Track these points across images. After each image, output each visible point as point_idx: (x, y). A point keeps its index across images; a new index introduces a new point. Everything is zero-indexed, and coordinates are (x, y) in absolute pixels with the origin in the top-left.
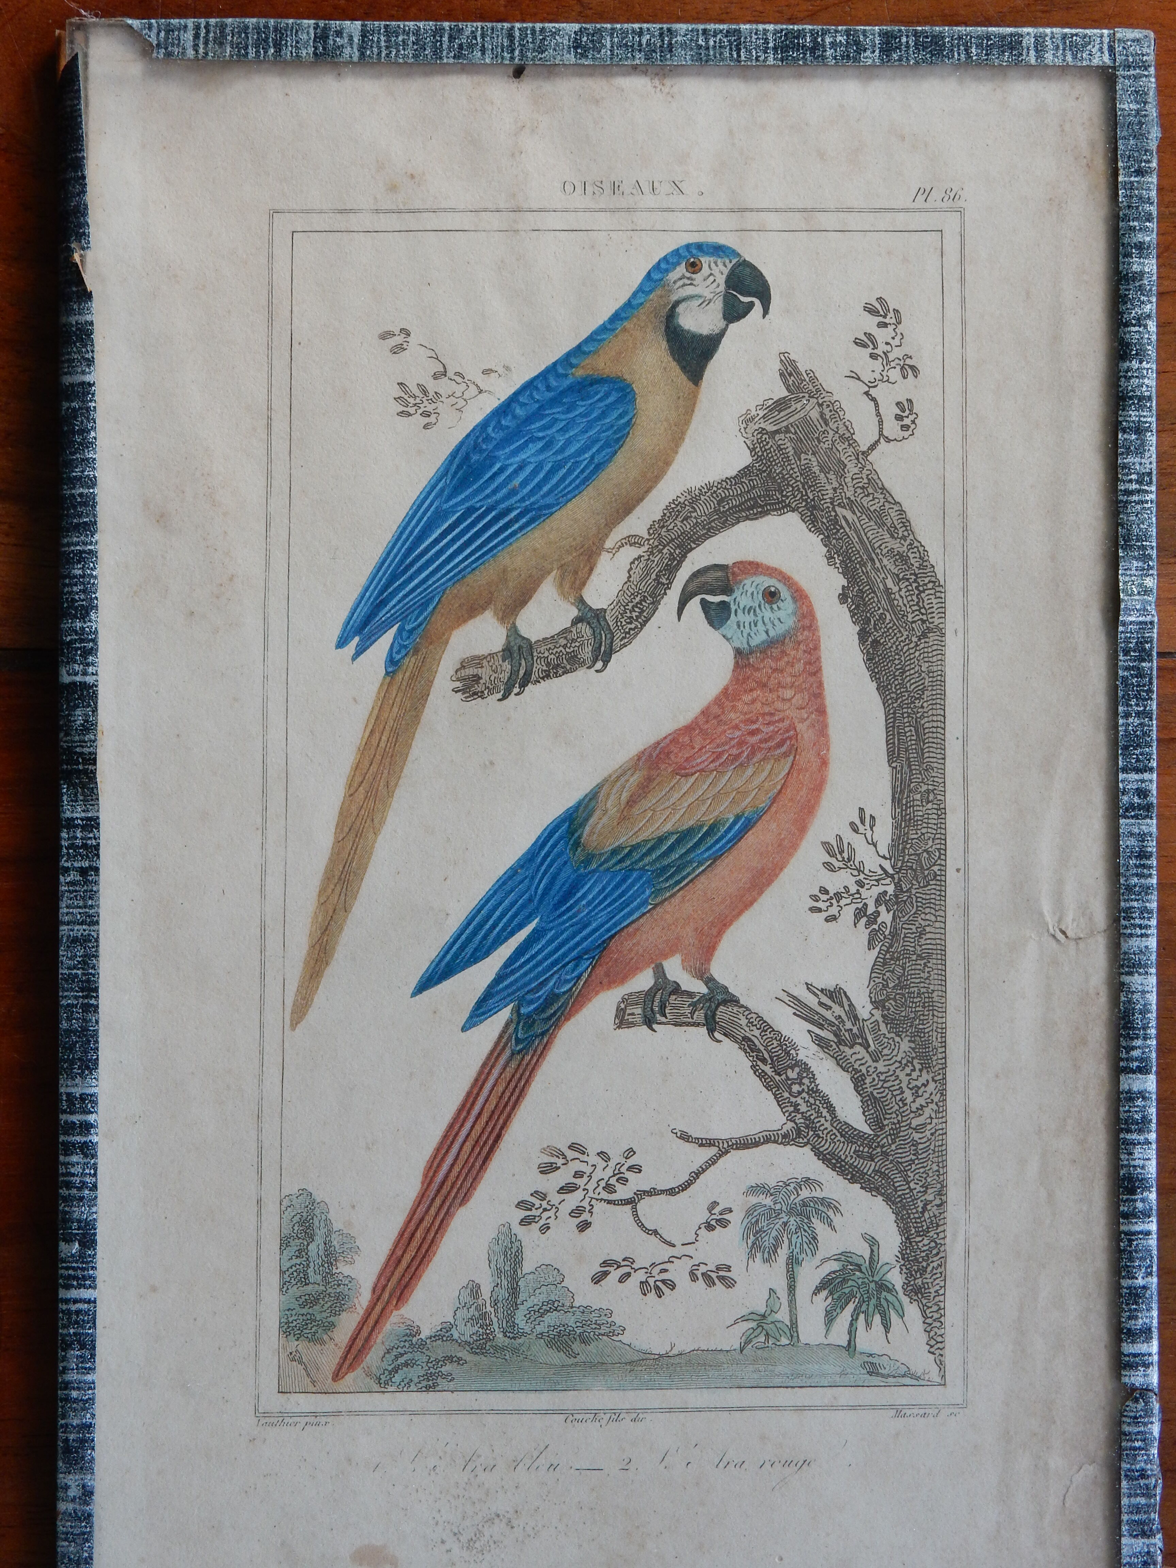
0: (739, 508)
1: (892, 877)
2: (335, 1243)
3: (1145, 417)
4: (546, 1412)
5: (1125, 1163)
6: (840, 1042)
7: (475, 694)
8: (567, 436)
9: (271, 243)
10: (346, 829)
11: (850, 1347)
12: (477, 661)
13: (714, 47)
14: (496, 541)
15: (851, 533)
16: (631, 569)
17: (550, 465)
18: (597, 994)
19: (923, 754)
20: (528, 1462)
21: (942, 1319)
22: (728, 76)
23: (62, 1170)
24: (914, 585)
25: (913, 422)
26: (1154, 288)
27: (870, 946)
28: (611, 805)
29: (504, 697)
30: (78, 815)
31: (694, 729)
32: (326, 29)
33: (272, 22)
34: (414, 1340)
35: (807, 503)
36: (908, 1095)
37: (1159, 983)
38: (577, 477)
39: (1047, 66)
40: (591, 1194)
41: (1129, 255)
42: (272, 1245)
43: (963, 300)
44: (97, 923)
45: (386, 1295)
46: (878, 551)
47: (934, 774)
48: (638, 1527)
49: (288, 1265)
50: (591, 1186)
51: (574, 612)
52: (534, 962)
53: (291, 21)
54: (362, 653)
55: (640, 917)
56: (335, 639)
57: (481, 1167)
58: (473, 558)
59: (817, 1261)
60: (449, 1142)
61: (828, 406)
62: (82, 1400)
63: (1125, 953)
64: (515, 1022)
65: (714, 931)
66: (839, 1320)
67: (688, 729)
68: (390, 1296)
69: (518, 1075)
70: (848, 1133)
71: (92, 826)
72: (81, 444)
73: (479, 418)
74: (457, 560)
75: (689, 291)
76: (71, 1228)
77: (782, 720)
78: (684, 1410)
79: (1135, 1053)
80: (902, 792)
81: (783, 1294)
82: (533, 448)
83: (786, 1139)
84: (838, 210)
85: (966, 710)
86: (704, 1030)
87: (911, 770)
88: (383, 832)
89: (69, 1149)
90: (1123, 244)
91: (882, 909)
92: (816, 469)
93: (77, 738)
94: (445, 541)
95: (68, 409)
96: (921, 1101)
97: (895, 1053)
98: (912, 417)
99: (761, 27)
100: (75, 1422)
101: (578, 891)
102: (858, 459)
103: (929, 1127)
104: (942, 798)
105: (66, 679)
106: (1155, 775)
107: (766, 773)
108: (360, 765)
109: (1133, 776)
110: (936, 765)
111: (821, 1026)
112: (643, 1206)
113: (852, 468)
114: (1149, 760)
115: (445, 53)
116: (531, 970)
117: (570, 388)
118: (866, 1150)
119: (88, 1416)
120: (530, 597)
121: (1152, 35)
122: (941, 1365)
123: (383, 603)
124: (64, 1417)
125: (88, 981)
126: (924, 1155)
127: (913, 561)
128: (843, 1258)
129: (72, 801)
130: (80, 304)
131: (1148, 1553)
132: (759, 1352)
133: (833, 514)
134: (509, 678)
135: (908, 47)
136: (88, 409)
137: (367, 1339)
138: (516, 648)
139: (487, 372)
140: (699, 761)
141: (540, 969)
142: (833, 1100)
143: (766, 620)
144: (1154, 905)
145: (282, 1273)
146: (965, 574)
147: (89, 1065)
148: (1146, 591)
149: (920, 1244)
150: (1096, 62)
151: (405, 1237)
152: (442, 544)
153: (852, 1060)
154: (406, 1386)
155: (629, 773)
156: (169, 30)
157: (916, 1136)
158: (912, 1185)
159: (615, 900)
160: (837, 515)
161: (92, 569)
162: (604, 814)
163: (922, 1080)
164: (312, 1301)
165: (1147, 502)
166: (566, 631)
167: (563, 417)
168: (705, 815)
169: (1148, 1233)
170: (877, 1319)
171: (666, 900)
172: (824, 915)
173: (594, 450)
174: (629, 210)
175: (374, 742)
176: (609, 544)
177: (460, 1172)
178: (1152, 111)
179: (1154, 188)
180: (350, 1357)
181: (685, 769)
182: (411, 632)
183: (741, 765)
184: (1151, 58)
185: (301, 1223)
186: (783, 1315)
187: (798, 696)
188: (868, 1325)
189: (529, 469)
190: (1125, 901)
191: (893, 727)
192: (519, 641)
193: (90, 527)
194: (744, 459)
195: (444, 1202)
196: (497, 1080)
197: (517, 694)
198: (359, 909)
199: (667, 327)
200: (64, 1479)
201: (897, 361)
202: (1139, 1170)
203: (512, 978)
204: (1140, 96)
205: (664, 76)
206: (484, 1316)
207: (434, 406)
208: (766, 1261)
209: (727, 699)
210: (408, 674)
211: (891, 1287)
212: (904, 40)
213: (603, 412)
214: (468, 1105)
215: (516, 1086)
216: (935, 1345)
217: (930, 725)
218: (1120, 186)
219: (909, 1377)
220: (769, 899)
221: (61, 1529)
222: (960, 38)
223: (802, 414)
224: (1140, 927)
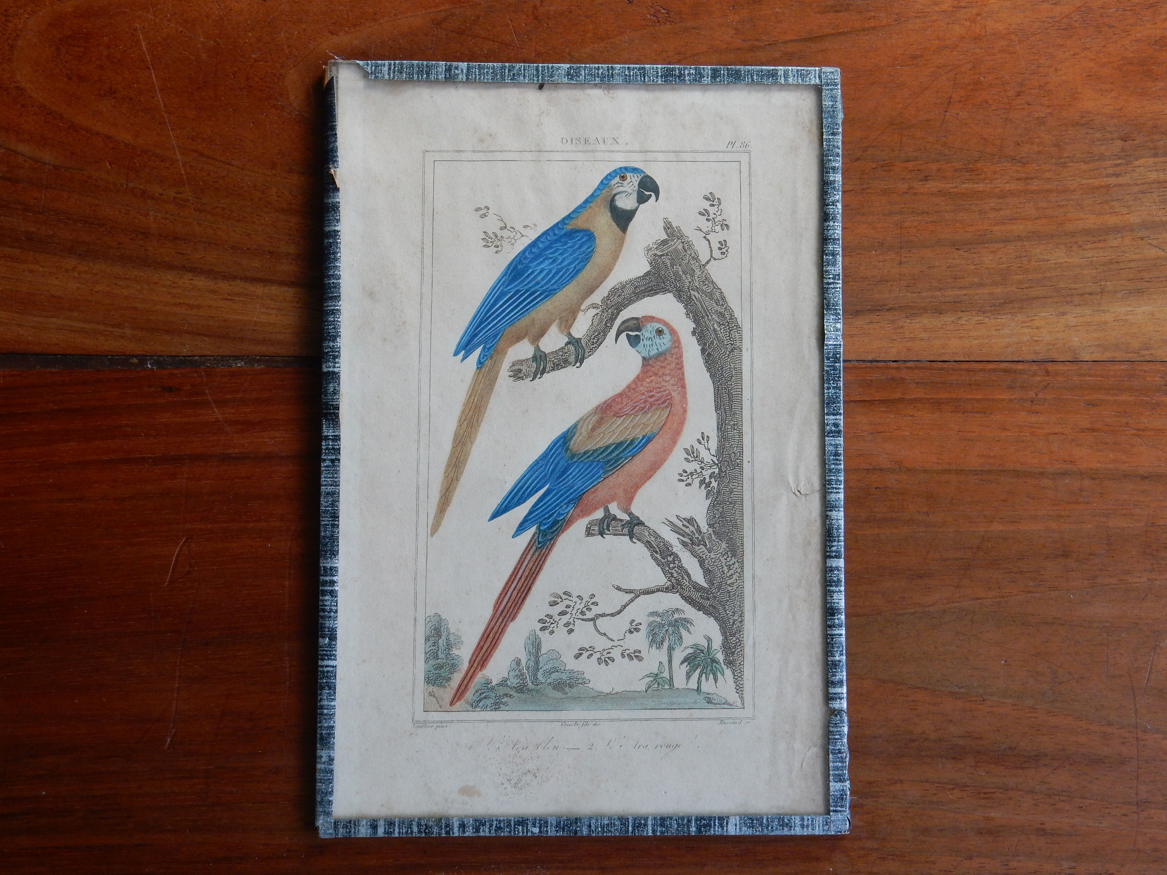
0: (645, 291)
1: (717, 465)
2: (451, 639)
3: (836, 248)
4: (552, 721)
5: (830, 601)
6: (693, 543)
7: (519, 378)
8: (563, 257)
9: (424, 165)
10: (458, 442)
11: (698, 690)
12: (521, 362)
13: (633, 75)
15: (698, 303)
16: (593, 319)
17: (555, 270)
18: (577, 520)
19: (732, 407)
20: (543, 745)
21: (742, 677)
22: (639, 89)
23: (321, 603)
24: (727, 327)
25: (727, 251)
26: (840, 188)
27: (707, 497)
28: (584, 431)
29: (533, 380)
30: (330, 434)
32: (450, 66)
33: (425, 62)
34: (489, 686)
35: (677, 289)
36: (725, 569)
37: (846, 516)
38: (568, 276)
39: (789, 84)
40: (574, 616)
41: (828, 172)
42: (421, 640)
43: (750, 194)
44: (339, 485)
45: (476, 664)
46: (710, 311)
47: (737, 417)
48: (596, 777)
49: (429, 649)
50: (574, 612)
51: (566, 340)
53: (434, 62)
54: (466, 358)
56: (453, 352)
57: (521, 603)
59: (682, 648)
60: (506, 591)
61: (686, 243)
62: (329, 714)
63: (829, 501)
64: (538, 534)
65: (633, 490)
66: (692, 677)
67: (620, 395)
68: (478, 665)
69: (539, 559)
70: (697, 587)
71: (337, 439)
72: (333, 259)
73: (522, 248)
75: (621, 189)
76: (325, 631)
77: (665, 391)
78: (619, 720)
79: (834, 549)
80: (722, 425)
81: (666, 664)
82: (547, 262)
83: (667, 590)
84: (691, 152)
85: (752, 386)
86: (628, 538)
87: (726, 415)
89: (324, 593)
90: (826, 168)
91: (713, 480)
92: (681, 273)
93: (330, 397)
95: (327, 243)
96: (731, 572)
97: (719, 549)
98: (726, 249)
99: (655, 66)
100: (326, 725)
101: (568, 471)
102: (700, 268)
103: (735, 584)
104: (741, 428)
105: (325, 370)
106: (842, 417)
107: (657, 416)
109: (832, 417)
110: (738, 412)
111: (684, 536)
112: (599, 622)
113: (698, 272)
114: (839, 409)
115: (506, 78)
116: (545, 509)
117: (565, 235)
118: (705, 595)
121: (839, 70)
122: (742, 698)
123: (476, 335)
124: (320, 722)
125: (334, 513)
126: (733, 598)
127: (727, 316)
128: (695, 647)
129: (328, 427)
130: (334, 194)
131: (843, 790)
132: (654, 692)
133: (689, 294)
135: (724, 75)
136: (337, 243)
137: (466, 686)
138: (538, 356)
139: (525, 227)
140: (625, 410)
141: (550, 508)
142: (690, 571)
143: (657, 344)
144: (842, 478)
145: (426, 653)
146: (751, 322)
147: (334, 553)
148: (837, 330)
149: (732, 640)
150: (812, 82)
152: (504, 307)
153: (699, 552)
154: (485, 708)
155: (592, 415)
156: (377, 66)
157: (729, 588)
158: (728, 612)
159: (585, 476)
160: (690, 294)
161: (338, 318)
163: (732, 562)
164: (440, 667)
165: (837, 288)
166: (562, 348)
167: (561, 248)
168: (628, 436)
169: (841, 635)
170: (711, 676)
171: (610, 476)
172: (685, 483)
173: (576, 263)
174: (592, 151)
176: (583, 307)
178: (839, 105)
179: (840, 141)
180: (459, 694)
183: (645, 412)
184: (838, 81)
185: (435, 629)
186: (666, 675)
188: (707, 679)
190: (828, 476)
191: (718, 394)
192: (540, 353)
193: (338, 298)
194: (647, 268)
195: (503, 619)
196: (529, 561)
197: (539, 378)
198: (463, 480)
199: (611, 206)
200: (319, 753)
201: (719, 222)
202: (836, 605)
203: (536, 513)
204: (834, 98)
205: (609, 89)
206: (522, 675)
207: (500, 242)
208: (657, 648)
209: (639, 381)
210: (487, 369)
211: (718, 661)
212: (722, 72)
213: (580, 245)
214: (515, 573)
216: (739, 689)
217: (735, 393)
218: (824, 140)
219: (727, 704)
220: (659, 476)
221: (318, 777)
222: (748, 71)
223: (674, 247)
224: (836, 488)
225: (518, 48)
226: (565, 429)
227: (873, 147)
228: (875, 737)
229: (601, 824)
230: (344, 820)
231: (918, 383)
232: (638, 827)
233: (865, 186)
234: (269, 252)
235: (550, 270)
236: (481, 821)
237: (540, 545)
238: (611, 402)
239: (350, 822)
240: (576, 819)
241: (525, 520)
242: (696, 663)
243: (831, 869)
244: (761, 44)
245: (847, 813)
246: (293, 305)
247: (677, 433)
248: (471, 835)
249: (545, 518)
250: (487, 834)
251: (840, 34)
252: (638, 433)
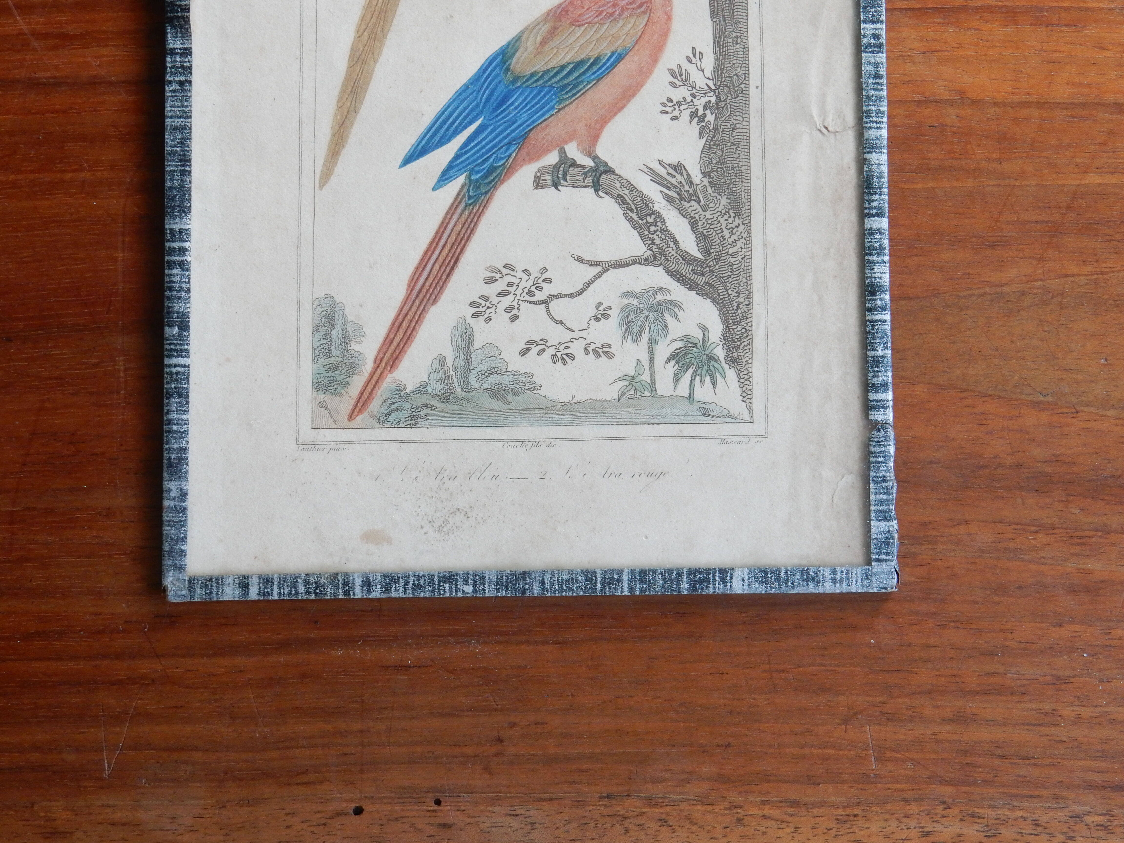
2: (349, 330)
4: (490, 441)
5: (869, 275)
6: (682, 199)
10: (355, 59)
11: (690, 397)
18: (521, 166)
19: (733, 13)
20: (478, 474)
21: (751, 379)
23: (167, 279)
27: (701, 136)
28: (530, 44)
30: (178, 47)
34: (402, 393)
36: (726, 233)
37: (890, 161)
40: (518, 297)
42: (307, 331)
44: (190, 117)
45: (383, 364)
47: (741, 26)
48: (551, 517)
49: (318, 344)
50: (519, 291)
52: (480, 146)
55: (549, 117)
59: (668, 341)
60: (424, 263)
62: (180, 432)
63: (867, 140)
64: (468, 185)
65: (598, 126)
66: (682, 380)
68: (386, 364)
69: (469, 220)
70: (687, 258)
71: (187, 54)
76: (172, 318)
78: (581, 439)
79: (875, 204)
80: (720, 37)
81: (646, 363)
83: (646, 262)
86: (592, 190)
87: (726, 23)
88: (380, 61)
89: (171, 265)
91: (708, 112)
96: (734, 237)
97: (717, 206)
100: (175, 446)
101: (508, 100)
103: (740, 254)
104: (746, 41)
106: (884, 26)
107: (631, 25)
108: (365, 18)
109: (871, 26)
110: (742, 20)
111: (669, 188)
112: (554, 305)
114: (880, 16)
116: (478, 151)
118: (699, 269)
119: (184, 442)
122: (750, 409)
124: (168, 443)
125: (184, 155)
126: (737, 272)
128: (685, 339)
129: (174, 37)
131: (889, 531)
132: (630, 401)
137: (371, 393)
140: (587, 16)
141: (484, 150)
142: (677, 237)
144: (885, 109)
145: (314, 349)
147: (185, 210)
149: (736, 330)
151: (396, 326)
153: (689, 211)
154: (397, 424)
155: (542, 24)
157: (732, 260)
158: (730, 292)
159: (533, 106)
162: (526, 50)
163: (735, 224)
164: (334, 368)
168: (591, 52)
169: (885, 321)
170: (708, 379)
171: (566, 106)
172: (670, 116)
177: (432, 283)
180: (360, 405)
181: (578, 21)
183: (615, 19)
185: (327, 316)
186: (646, 377)
188: (702, 383)
190: (866, 106)
196: (456, 223)
198: (364, 111)
200: (168, 484)
203: (466, 156)
206: (448, 377)
208: (634, 341)
211: (716, 358)
214: (437, 239)
215: (468, 227)
216: (746, 396)
219: (730, 417)
220: (634, 106)
221: (165, 519)
224: (876, 122)
228: (931, 462)
229: (558, 580)
230: (202, 577)
232: (609, 584)
236: (393, 577)
237: (470, 202)
238: (567, 6)
239: (211, 579)
240: (524, 573)
241: (450, 167)
242: (688, 360)
243: (873, 641)
245: (894, 563)
247: (659, 48)
248: (380, 597)
249: (478, 165)
250: (402, 595)
252: (605, 49)
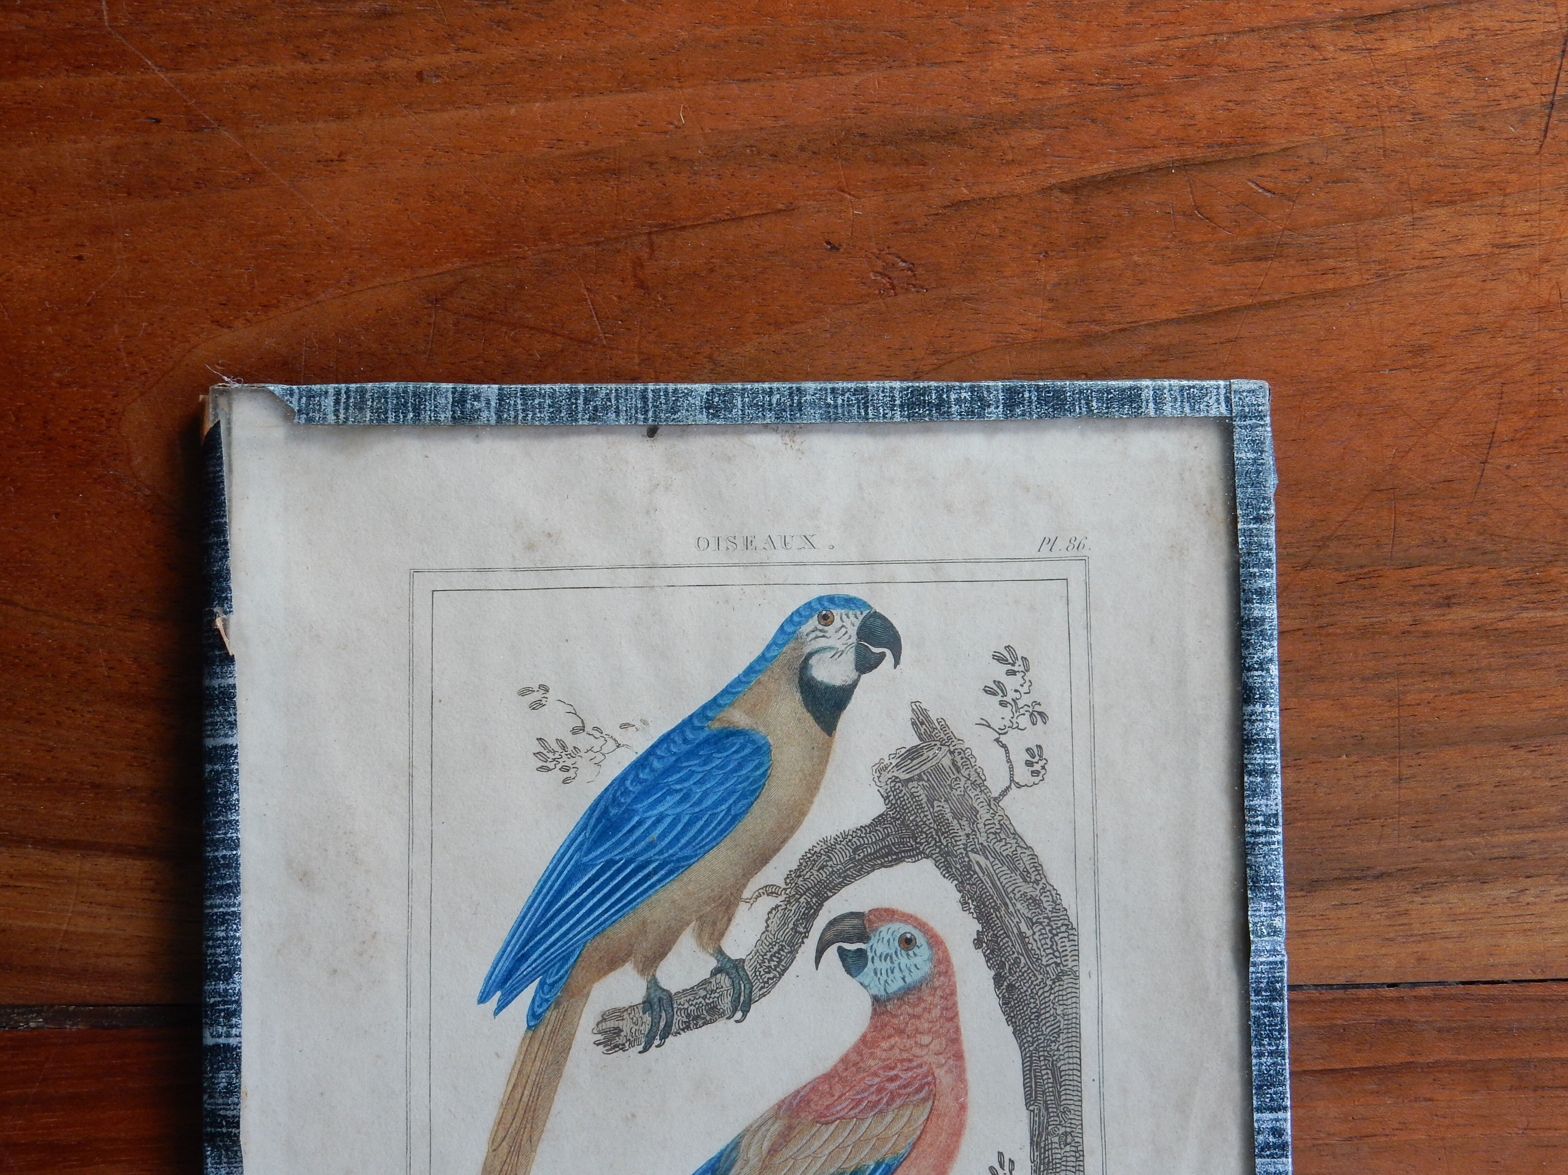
0: (874, 856)
3: (1269, 759)
7: (616, 1046)
8: (704, 788)
9: (411, 602)
12: (618, 1013)
13: (843, 405)
14: (635, 894)
15: (985, 879)
16: (769, 918)
17: (687, 817)
19: (1060, 1097)
22: (856, 432)
24: (1048, 928)
25: (1043, 767)
26: (1275, 632)
28: (753, 1154)
29: (645, 1050)
31: (833, 1077)
32: (464, 393)
33: (411, 385)
35: (941, 850)
38: (714, 829)
39: (1165, 417)
41: (1249, 601)
43: (1089, 647)
46: (1012, 895)
47: (1071, 1117)
51: (713, 963)
53: (429, 385)
54: (504, 1007)
56: (477, 994)
58: (613, 911)
61: (960, 753)
67: (828, 1077)
72: (224, 806)
73: (617, 772)
74: (597, 913)
75: (822, 643)
77: (920, 1066)
80: (1040, 1134)
82: (671, 800)
84: (966, 561)
85: (1101, 1053)
87: (1048, 1113)
90: (1244, 590)
92: (949, 816)
93: (220, 1101)
94: (585, 894)
95: (211, 771)
98: (1042, 763)
99: (888, 384)
102: (989, 805)
104: (1080, 1140)
105: (209, 1041)
106: (1289, 1114)
107: (905, 1119)
108: (503, 1120)
109: (1268, 1116)
110: (1073, 1107)
113: (984, 815)
114: (1283, 1099)
115: (580, 415)
117: (706, 741)
120: (670, 949)
121: (1266, 385)
123: (525, 957)
127: (1046, 905)
129: (216, 1163)
130: (222, 668)
133: (966, 859)
134: (650, 1030)
135: (1030, 402)
136: (231, 772)
138: (656, 1000)
139: (624, 726)
140: (839, 1108)
143: (903, 967)
146: (1097, 916)
148: (1275, 932)
150: (1213, 412)
152: (582, 898)
155: (770, 1122)
156: (310, 396)
160: (970, 860)
161: (235, 931)
162: (746, 1164)
165: (1274, 843)
166: (705, 982)
167: (700, 769)
173: (731, 801)
174: (761, 564)
175: (517, 1096)
176: (747, 894)
178: (1269, 459)
179: (1273, 534)
181: (825, 1116)
182: (552, 985)
183: (881, 1112)
184: (1266, 408)
187: (936, 1042)
189: (667, 821)
191: (1030, 1070)
192: (659, 993)
193: (233, 889)
194: (878, 807)
197: (658, 1046)
199: (801, 679)
201: (1026, 708)
204: (1257, 445)
205: (795, 433)
207: (572, 760)
210: (549, 1028)
212: (1027, 395)
213: (739, 764)
217: (1066, 1067)
218: (1239, 533)
222: (1081, 392)
223: (934, 762)
225: (604, 346)
226: (713, 1153)
227: (1338, 538)
231: (1440, 1031)
233: (1324, 621)
234: (94, 786)
235: (677, 819)
238: (808, 1094)
244: (1104, 329)
246: (145, 896)
251: (1265, 305)
